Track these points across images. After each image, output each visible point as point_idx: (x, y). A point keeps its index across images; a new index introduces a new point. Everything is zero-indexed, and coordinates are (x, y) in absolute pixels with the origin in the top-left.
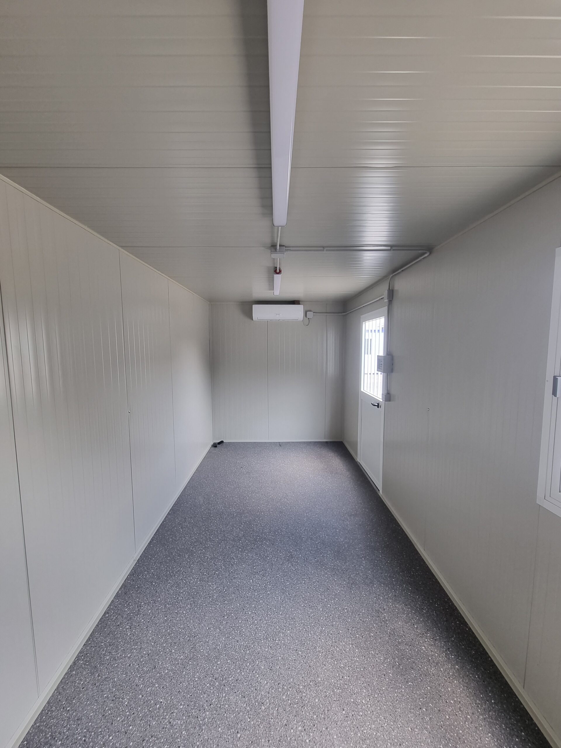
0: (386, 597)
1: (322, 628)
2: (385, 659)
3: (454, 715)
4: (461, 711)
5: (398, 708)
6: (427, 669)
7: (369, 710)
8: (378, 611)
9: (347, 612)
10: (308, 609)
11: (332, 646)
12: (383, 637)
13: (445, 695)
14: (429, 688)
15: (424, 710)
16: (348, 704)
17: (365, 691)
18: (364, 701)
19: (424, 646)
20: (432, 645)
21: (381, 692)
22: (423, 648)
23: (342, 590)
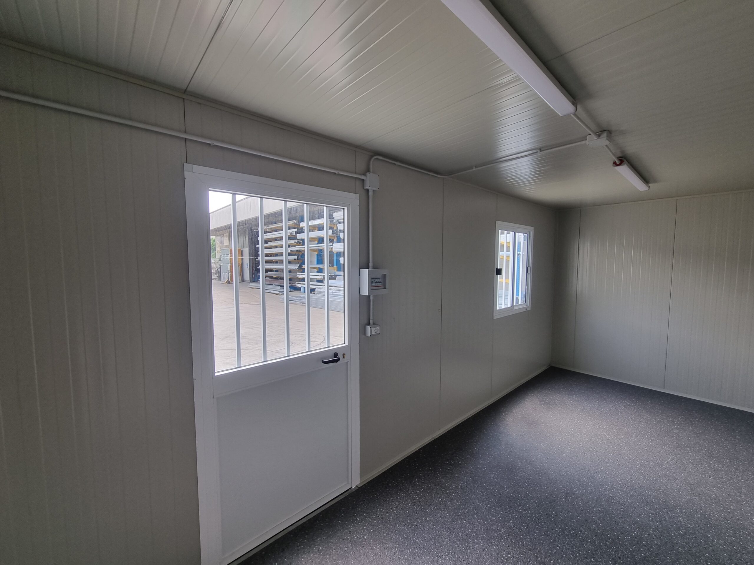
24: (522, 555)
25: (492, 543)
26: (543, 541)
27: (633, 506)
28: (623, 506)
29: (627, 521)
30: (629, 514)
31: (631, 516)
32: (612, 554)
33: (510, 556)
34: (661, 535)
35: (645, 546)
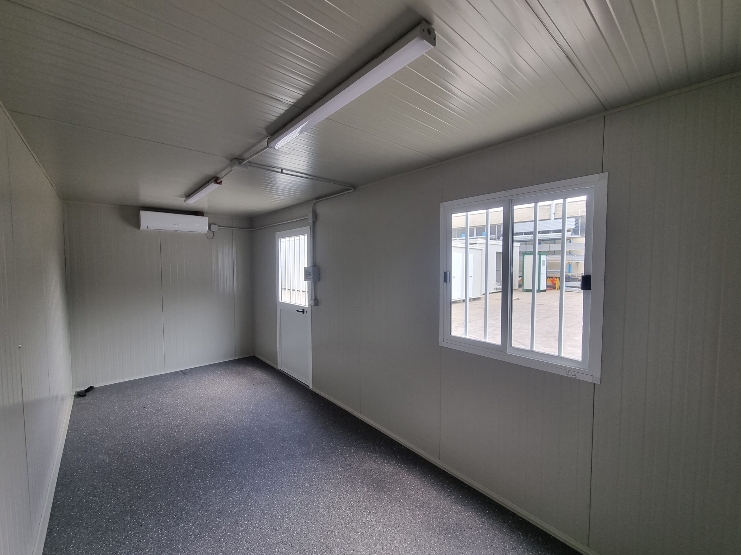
0: (350, 453)
1: (317, 496)
2: (368, 489)
3: (416, 493)
4: (418, 489)
5: (388, 509)
6: (393, 480)
7: (373, 522)
8: (350, 465)
9: (329, 476)
10: (299, 491)
11: (330, 503)
12: (361, 477)
13: (408, 487)
14: (398, 488)
15: (402, 501)
16: (359, 528)
17: (365, 514)
18: (368, 519)
19: (386, 469)
20: (390, 466)
21: (375, 508)
22: (386, 470)
23: (318, 465)
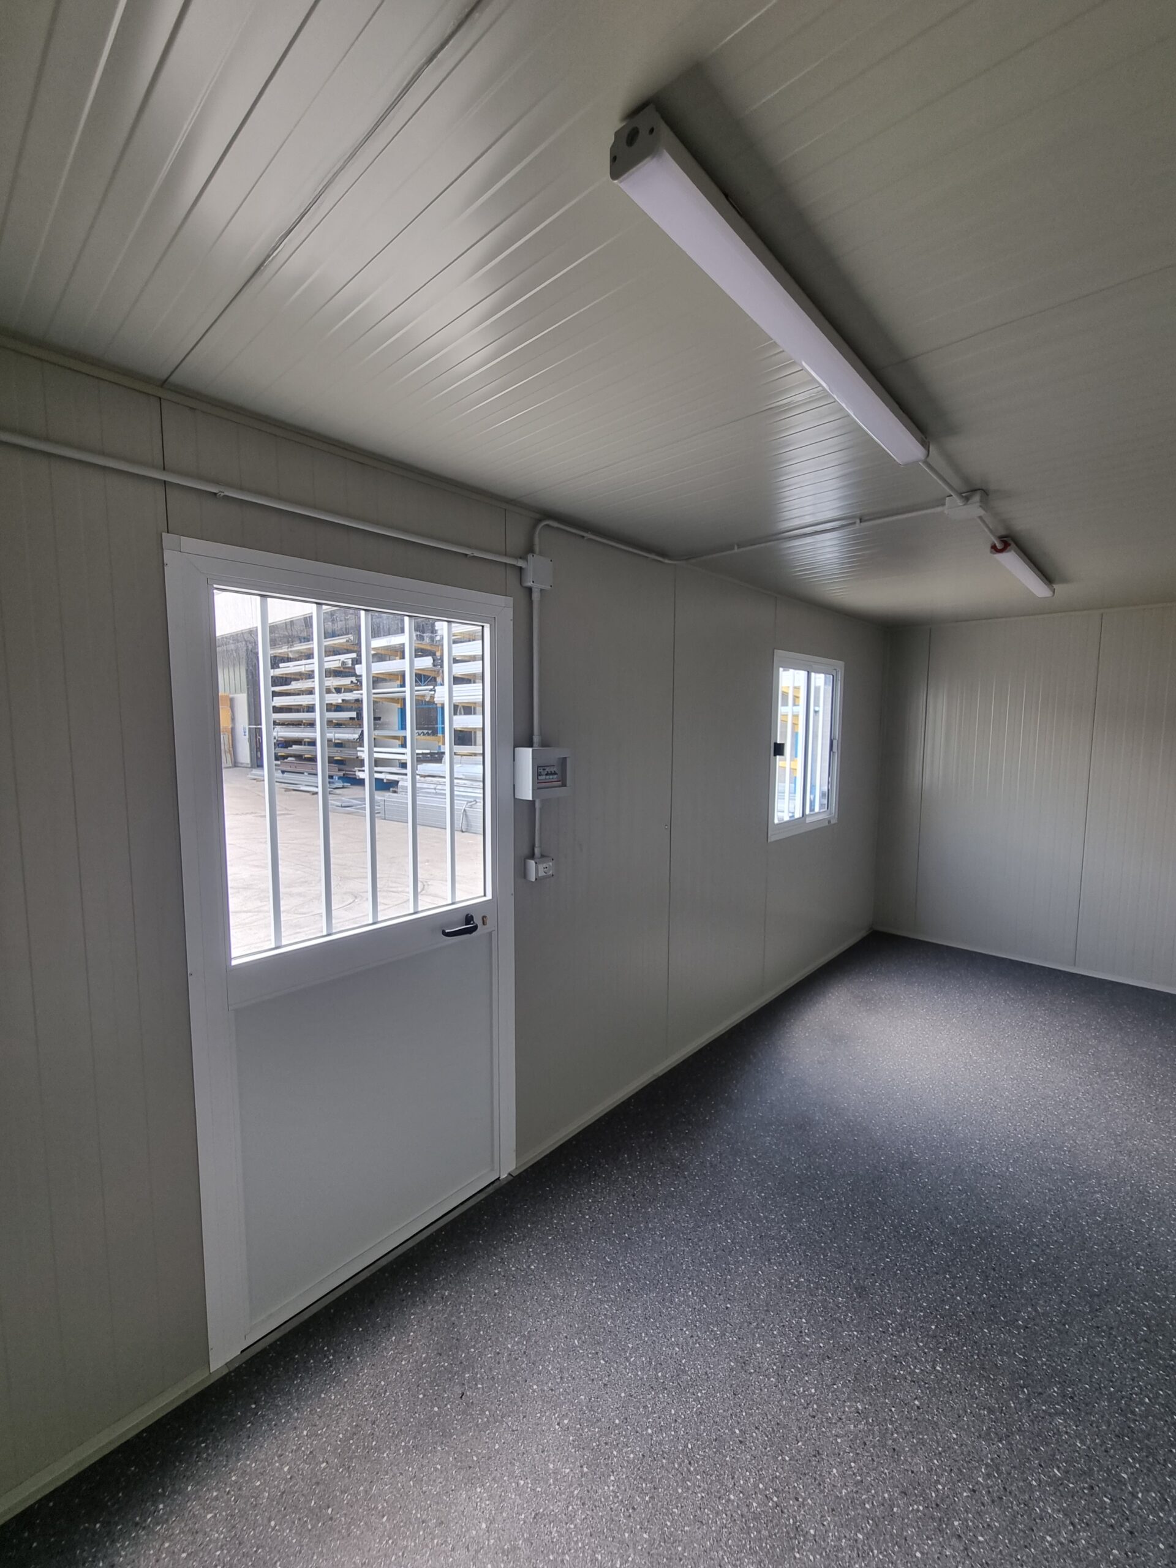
24: (824, 1278)
25: (769, 1260)
26: (862, 1251)
27: (1018, 1178)
28: (1000, 1178)
29: (1006, 1204)
30: (1011, 1192)
31: (1014, 1196)
32: (981, 1264)
33: (802, 1280)
34: (1065, 1226)
35: (1038, 1246)
